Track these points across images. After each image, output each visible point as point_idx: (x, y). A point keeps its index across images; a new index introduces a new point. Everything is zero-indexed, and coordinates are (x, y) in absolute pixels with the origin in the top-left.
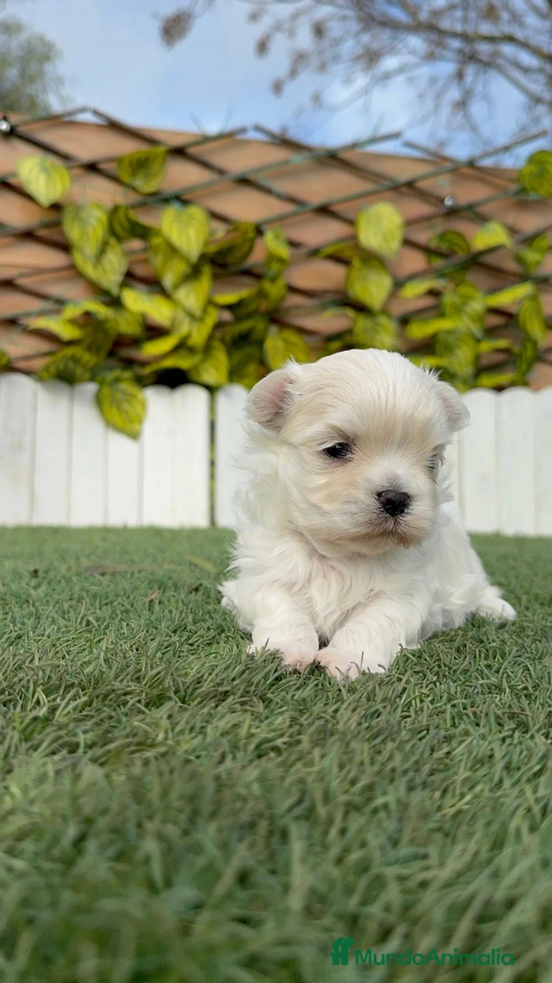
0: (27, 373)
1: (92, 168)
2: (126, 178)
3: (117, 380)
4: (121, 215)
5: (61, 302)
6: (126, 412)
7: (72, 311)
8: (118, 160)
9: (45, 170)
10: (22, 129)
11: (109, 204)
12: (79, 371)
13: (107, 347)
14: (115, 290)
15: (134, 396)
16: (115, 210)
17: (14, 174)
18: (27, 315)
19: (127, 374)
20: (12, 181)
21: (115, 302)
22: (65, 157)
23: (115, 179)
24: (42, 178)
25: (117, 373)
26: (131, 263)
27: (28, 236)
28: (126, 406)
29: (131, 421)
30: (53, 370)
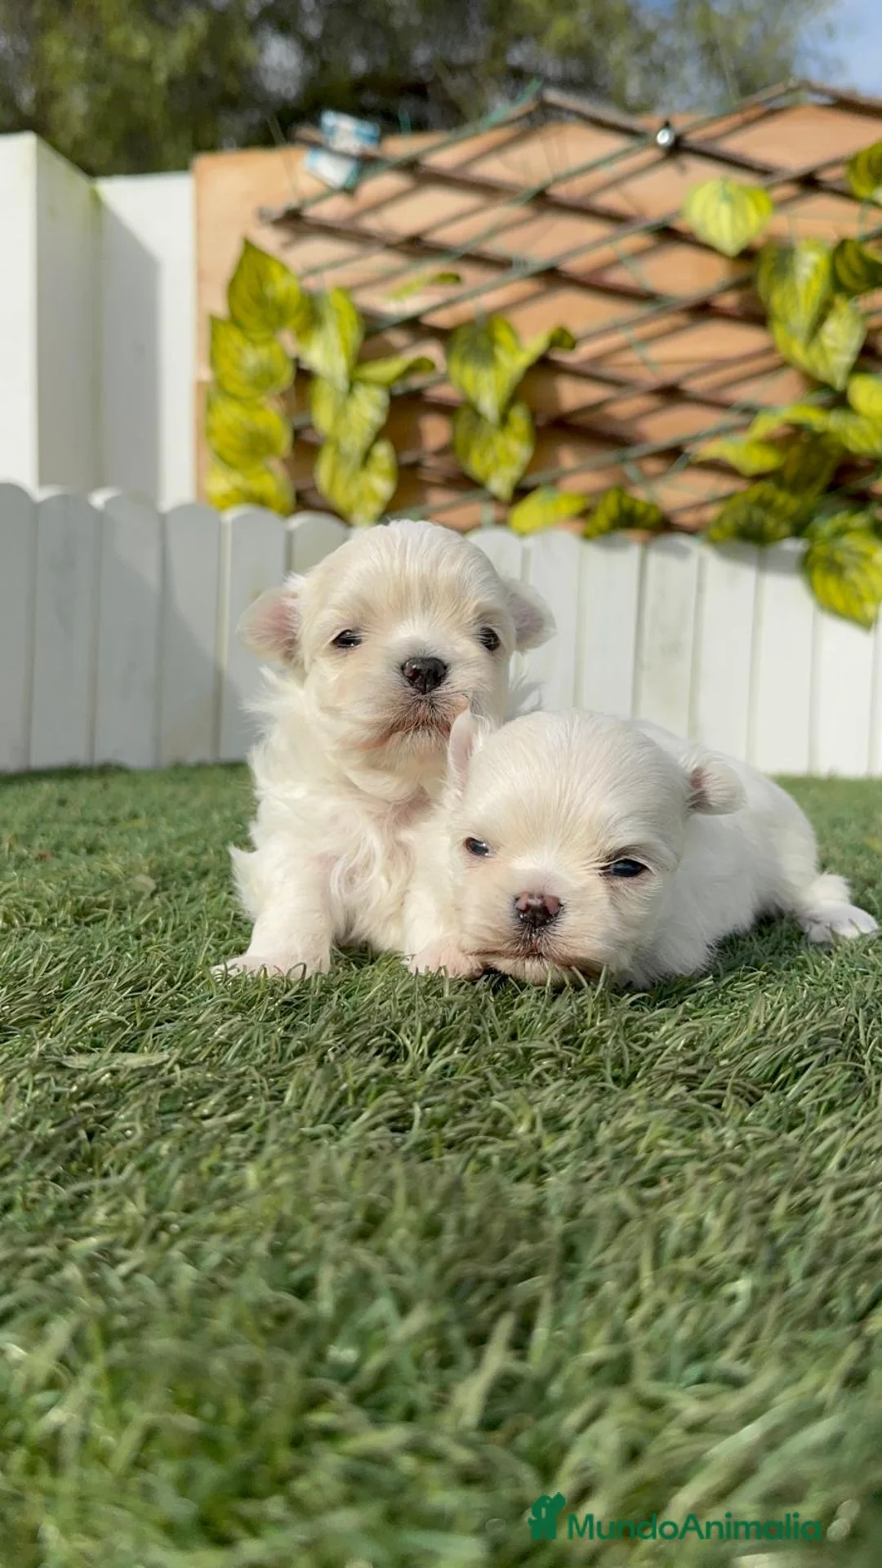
0: (691, 532)
1: (809, 183)
2: (863, 191)
3: (840, 532)
4: (850, 253)
5: (750, 411)
6: (854, 584)
7: (766, 425)
8: (851, 162)
9: (728, 198)
10: (693, 138)
11: (833, 238)
12: (770, 523)
13: (825, 478)
14: (839, 382)
15: (867, 557)
16: (842, 246)
17: (678, 213)
18: (697, 438)
19: (860, 520)
20: (679, 225)
21: (839, 401)
22: (763, 172)
23: (846, 195)
24: (725, 211)
25: (840, 519)
26: (871, 333)
27: (702, 310)
28: (852, 575)
29: (861, 599)
30: (728, 524)
